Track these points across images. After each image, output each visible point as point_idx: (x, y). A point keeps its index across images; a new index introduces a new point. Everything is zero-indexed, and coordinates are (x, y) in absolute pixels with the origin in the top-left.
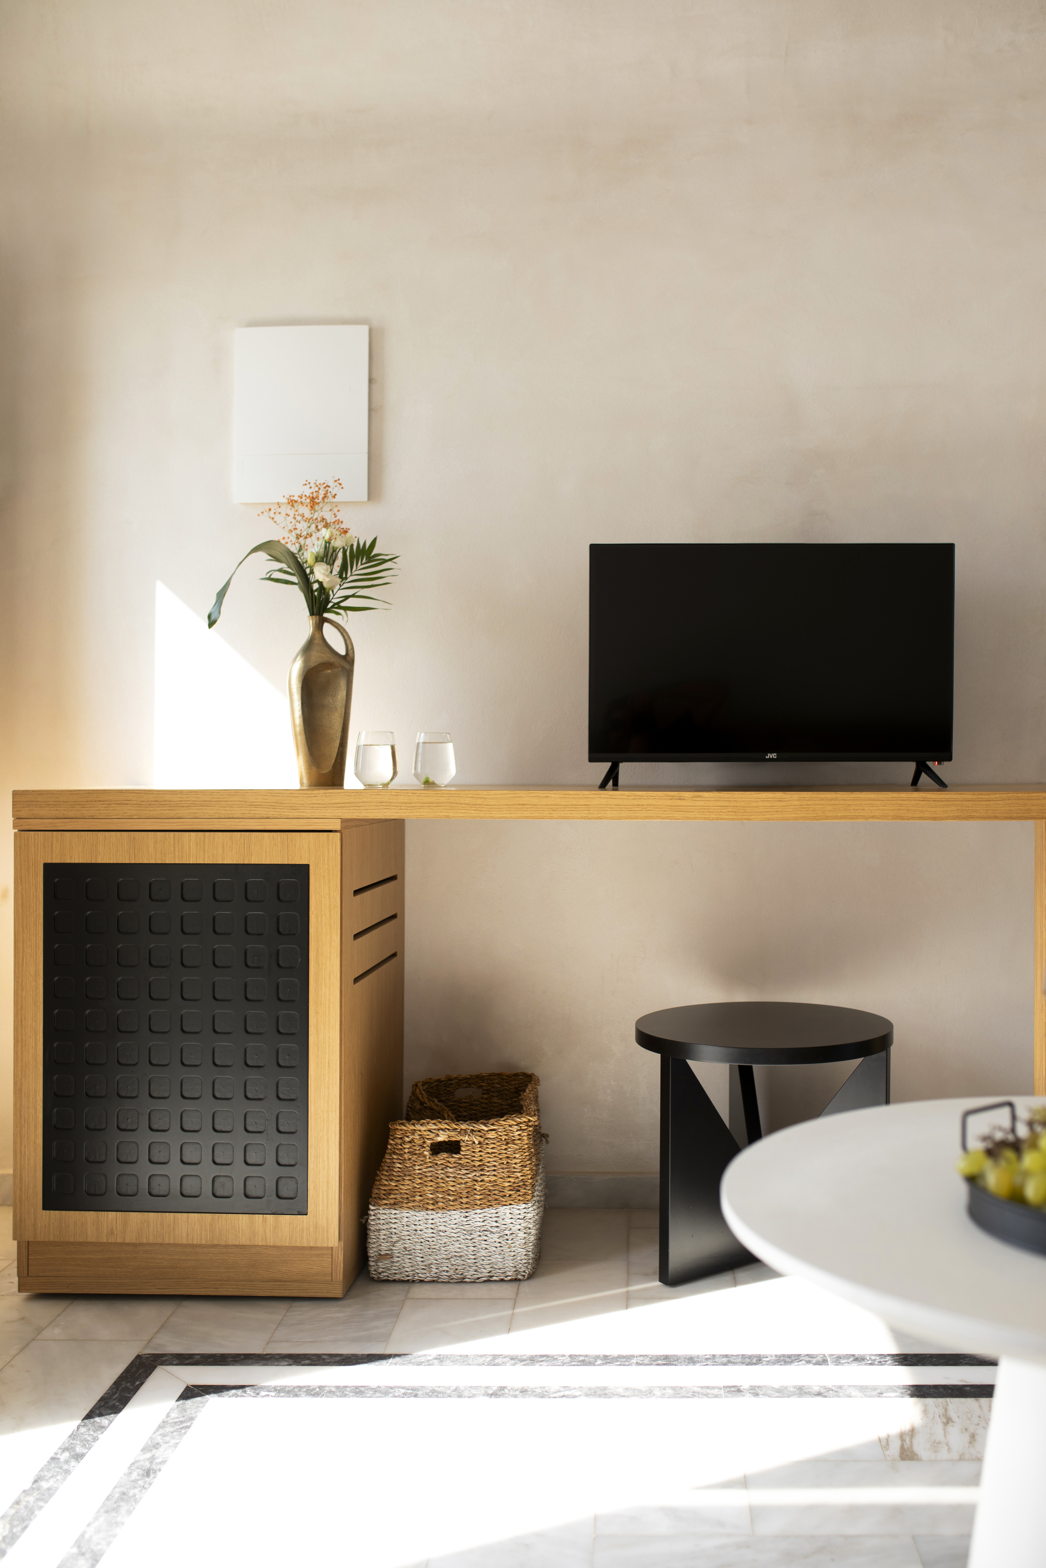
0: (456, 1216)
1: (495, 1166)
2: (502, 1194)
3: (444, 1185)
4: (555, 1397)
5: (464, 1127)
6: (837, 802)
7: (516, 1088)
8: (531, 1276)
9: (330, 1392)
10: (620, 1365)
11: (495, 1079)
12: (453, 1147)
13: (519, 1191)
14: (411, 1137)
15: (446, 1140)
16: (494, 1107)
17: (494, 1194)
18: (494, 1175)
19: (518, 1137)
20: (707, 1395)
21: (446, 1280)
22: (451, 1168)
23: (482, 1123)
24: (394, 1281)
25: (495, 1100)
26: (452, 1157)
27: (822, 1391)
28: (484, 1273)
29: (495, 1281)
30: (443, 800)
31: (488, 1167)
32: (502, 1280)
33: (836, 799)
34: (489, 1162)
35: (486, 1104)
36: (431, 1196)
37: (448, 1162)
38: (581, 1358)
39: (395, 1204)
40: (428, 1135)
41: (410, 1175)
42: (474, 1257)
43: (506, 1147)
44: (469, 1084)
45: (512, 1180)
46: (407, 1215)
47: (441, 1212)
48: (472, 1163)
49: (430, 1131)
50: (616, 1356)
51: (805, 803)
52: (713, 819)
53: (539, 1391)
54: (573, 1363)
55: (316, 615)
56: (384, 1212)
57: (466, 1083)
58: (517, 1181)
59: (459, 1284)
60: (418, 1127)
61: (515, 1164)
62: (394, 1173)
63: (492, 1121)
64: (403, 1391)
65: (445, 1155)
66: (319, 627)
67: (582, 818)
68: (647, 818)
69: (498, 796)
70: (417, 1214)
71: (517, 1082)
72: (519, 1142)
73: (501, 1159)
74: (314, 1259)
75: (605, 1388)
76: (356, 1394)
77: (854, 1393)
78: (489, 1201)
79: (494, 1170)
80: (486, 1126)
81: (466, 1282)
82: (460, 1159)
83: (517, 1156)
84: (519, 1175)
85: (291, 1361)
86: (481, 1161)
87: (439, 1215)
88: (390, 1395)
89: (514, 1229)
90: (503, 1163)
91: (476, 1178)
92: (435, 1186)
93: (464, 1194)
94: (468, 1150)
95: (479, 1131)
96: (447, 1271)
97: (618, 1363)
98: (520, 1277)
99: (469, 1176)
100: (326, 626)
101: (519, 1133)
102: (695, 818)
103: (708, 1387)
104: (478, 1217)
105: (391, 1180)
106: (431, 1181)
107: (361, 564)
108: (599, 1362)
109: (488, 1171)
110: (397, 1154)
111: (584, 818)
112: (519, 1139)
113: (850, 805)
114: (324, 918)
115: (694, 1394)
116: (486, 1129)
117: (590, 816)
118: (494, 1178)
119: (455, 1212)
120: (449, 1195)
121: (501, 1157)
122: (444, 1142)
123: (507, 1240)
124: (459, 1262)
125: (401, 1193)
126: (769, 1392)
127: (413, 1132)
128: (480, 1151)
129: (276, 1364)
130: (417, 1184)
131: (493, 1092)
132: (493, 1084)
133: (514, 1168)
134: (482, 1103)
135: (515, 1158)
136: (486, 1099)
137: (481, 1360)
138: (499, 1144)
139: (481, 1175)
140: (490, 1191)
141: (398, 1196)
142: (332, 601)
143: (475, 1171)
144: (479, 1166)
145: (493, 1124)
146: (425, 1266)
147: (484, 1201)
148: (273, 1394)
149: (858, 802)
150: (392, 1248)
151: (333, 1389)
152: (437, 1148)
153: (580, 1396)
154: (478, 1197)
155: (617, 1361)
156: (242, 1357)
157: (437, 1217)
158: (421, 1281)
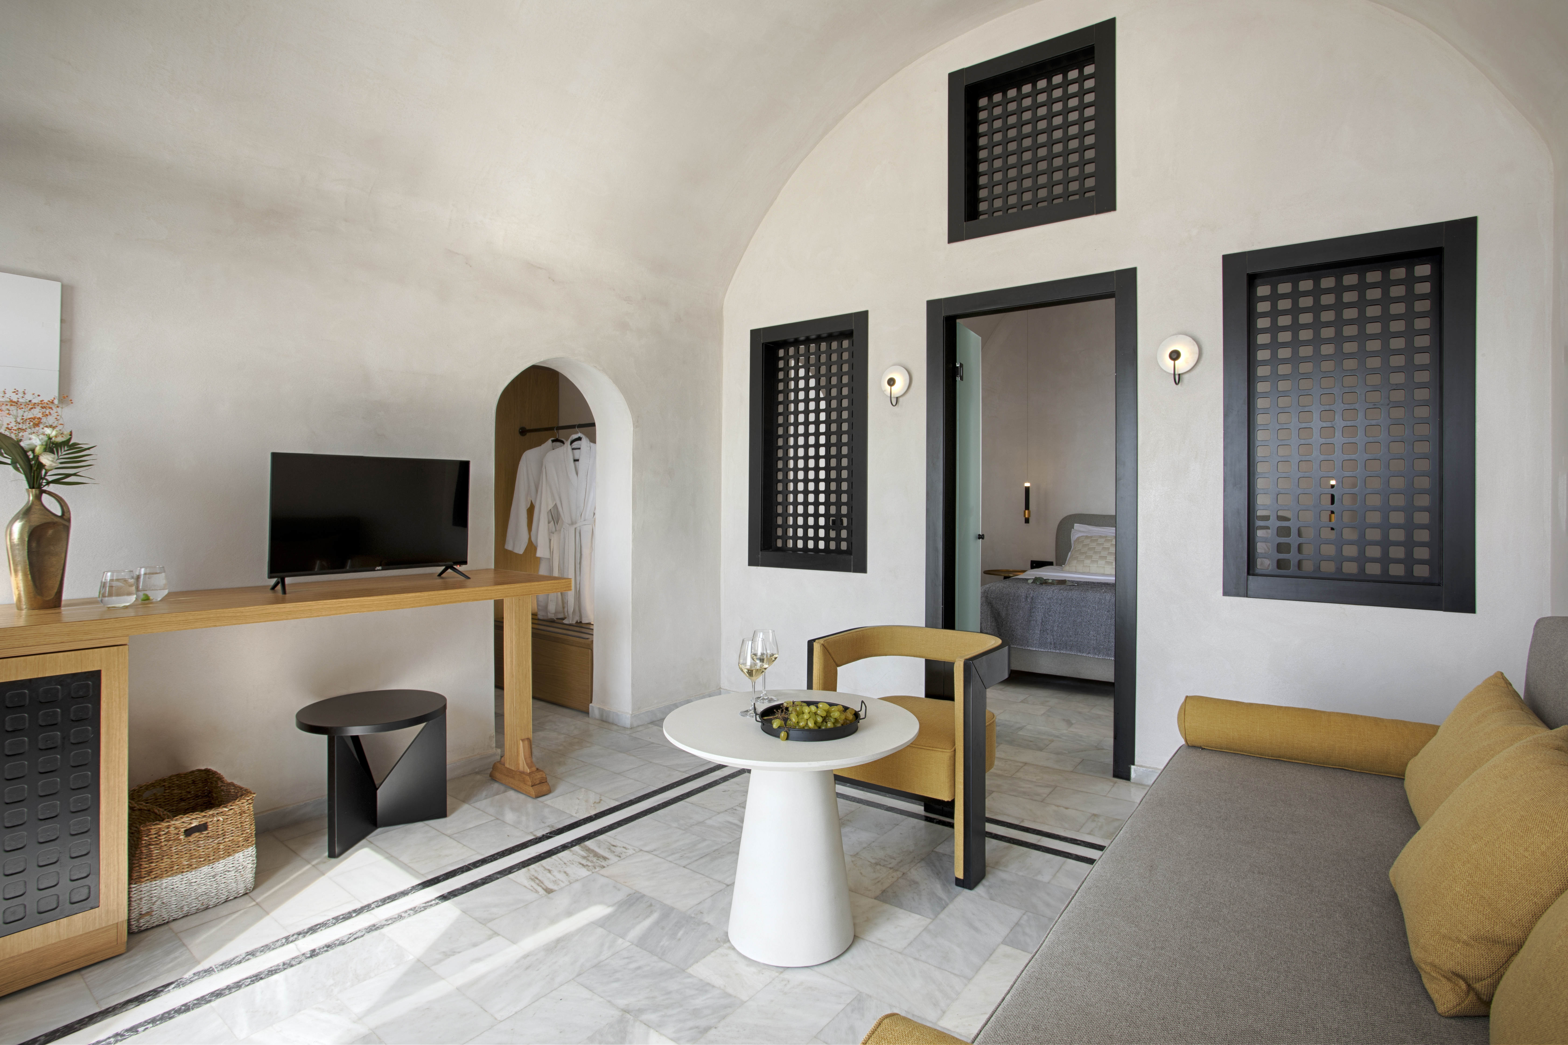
0: (205, 869)
1: (232, 830)
2: (237, 846)
3: (196, 853)
4: (351, 941)
5: (211, 813)
6: (446, 595)
7: (193, 780)
8: (255, 887)
9: (195, 1004)
10: (367, 911)
11: (174, 779)
12: (202, 828)
13: (248, 840)
14: (167, 830)
15: (198, 824)
16: (174, 796)
17: (233, 847)
18: (232, 836)
19: (248, 809)
20: (431, 905)
21: (195, 912)
22: (202, 841)
23: (224, 807)
24: (153, 927)
25: (175, 791)
26: (203, 834)
27: (484, 881)
28: (224, 897)
29: (231, 900)
30: (212, 616)
31: (228, 832)
32: (236, 898)
33: (446, 594)
34: (228, 829)
35: (168, 796)
36: (187, 863)
37: (200, 838)
38: (341, 917)
39: (155, 877)
40: (182, 825)
41: (167, 855)
42: (216, 891)
43: (240, 817)
44: (154, 786)
45: (244, 835)
46: (166, 881)
47: (194, 870)
48: (217, 833)
49: (183, 822)
50: (360, 908)
51: (431, 597)
52: (384, 610)
53: (337, 942)
54: (340, 921)
55: (37, 488)
56: (146, 885)
57: (153, 786)
58: (247, 835)
59: (205, 912)
60: (173, 822)
61: (246, 825)
62: (154, 858)
63: (230, 804)
64: (249, 980)
65: (197, 834)
66: (38, 498)
67: (307, 617)
68: (346, 613)
69: (252, 610)
70: (175, 878)
71: (193, 776)
72: (248, 811)
73: (236, 825)
74: (100, 935)
75: (374, 925)
76: (218, 996)
77: (498, 876)
78: (228, 853)
79: (232, 833)
80: (227, 808)
81: (210, 908)
82: (208, 833)
83: (247, 820)
84: (248, 831)
85: (136, 1003)
86: (223, 830)
87: (193, 873)
88: (243, 986)
89: (245, 864)
90: (238, 827)
91: (220, 842)
92: (189, 856)
93: (212, 854)
94: (214, 826)
95: (221, 813)
96: (195, 906)
97: (366, 910)
98: (248, 891)
99: (215, 842)
100: (44, 496)
101: (248, 806)
102: (373, 610)
103: (428, 902)
104: (220, 866)
105: (152, 863)
106: (186, 853)
107: (65, 451)
108: (354, 915)
109: (228, 835)
110: (153, 845)
111: (309, 617)
112: (248, 810)
113: (452, 596)
114: (114, 703)
115: (425, 908)
116: (227, 809)
117: (312, 616)
118: (233, 838)
119: (204, 867)
120: (200, 858)
121: (236, 824)
122: (196, 826)
123: (240, 872)
124: (205, 897)
125: (161, 869)
126: (460, 892)
127: (168, 827)
128: (223, 825)
129: (124, 1010)
130: (175, 859)
131: (174, 787)
132: (173, 782)
133: (245, 828)
134: (165, 796)
135: (245, 822)
136: (168, 793)
137: (280, 943)
138: (235, 816)
139: (224, 839)
140: (229, 846)
141: (158, 872)
142: (47, 477)
143: (219, 837)
144: (222, 833)
145: (231, 806)
146: (178, 909)
147: (225, 854)
148: (151, 1025)
149: (456, 594)
150: (152, 906)
151: (195, 1002)
152: (188, 832)
153: (364, 934)
154: (222, 853)
155: (364, 910)
156: (87, 1019)
157: (190, 875)
158: (174, 920)
